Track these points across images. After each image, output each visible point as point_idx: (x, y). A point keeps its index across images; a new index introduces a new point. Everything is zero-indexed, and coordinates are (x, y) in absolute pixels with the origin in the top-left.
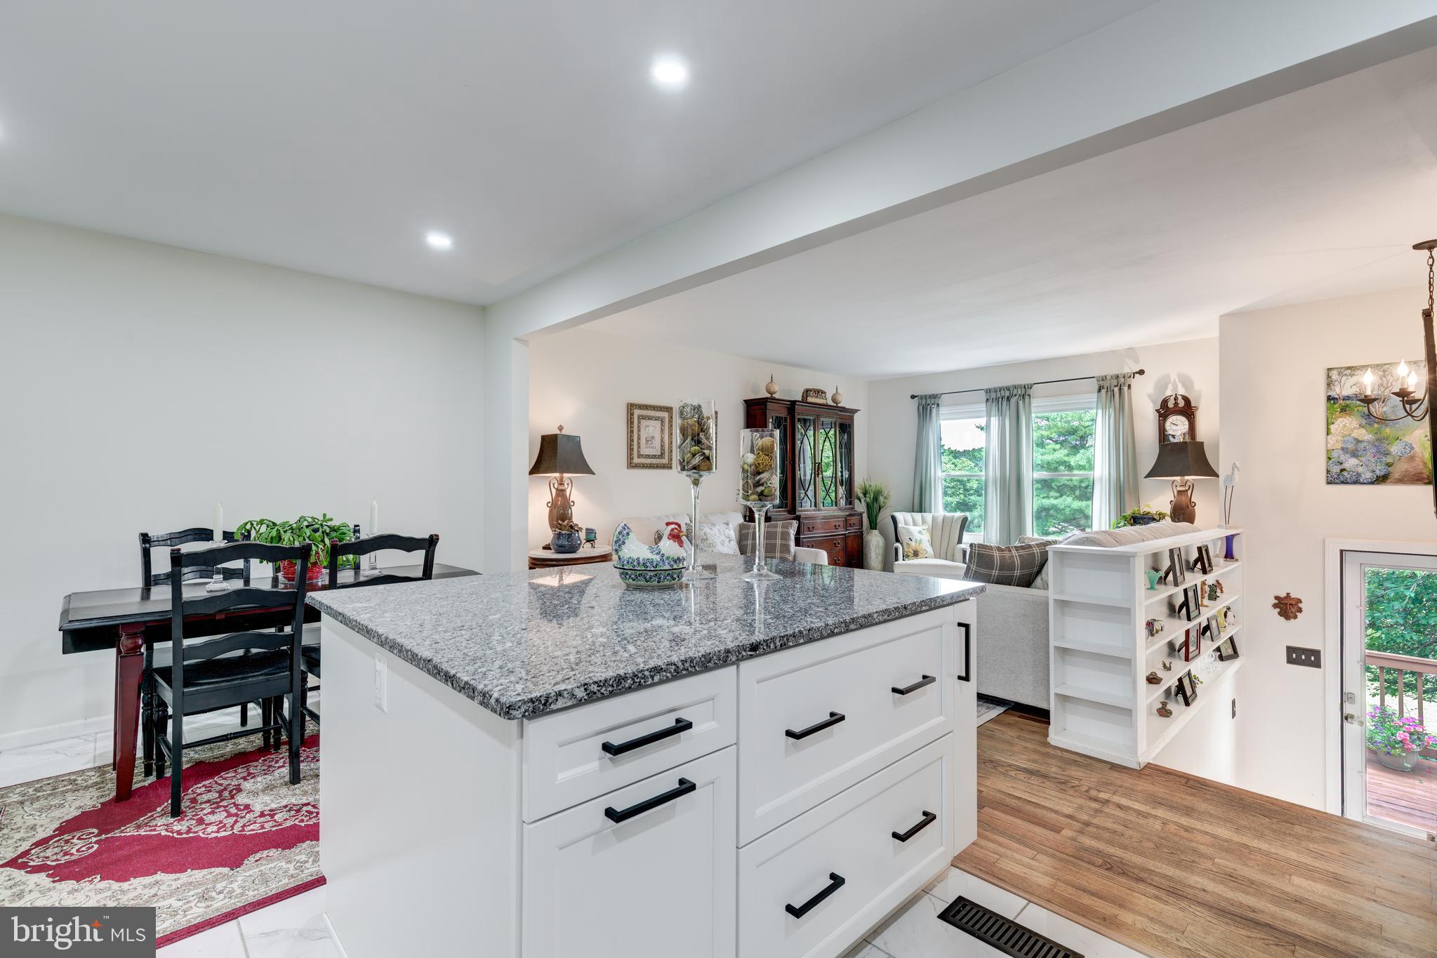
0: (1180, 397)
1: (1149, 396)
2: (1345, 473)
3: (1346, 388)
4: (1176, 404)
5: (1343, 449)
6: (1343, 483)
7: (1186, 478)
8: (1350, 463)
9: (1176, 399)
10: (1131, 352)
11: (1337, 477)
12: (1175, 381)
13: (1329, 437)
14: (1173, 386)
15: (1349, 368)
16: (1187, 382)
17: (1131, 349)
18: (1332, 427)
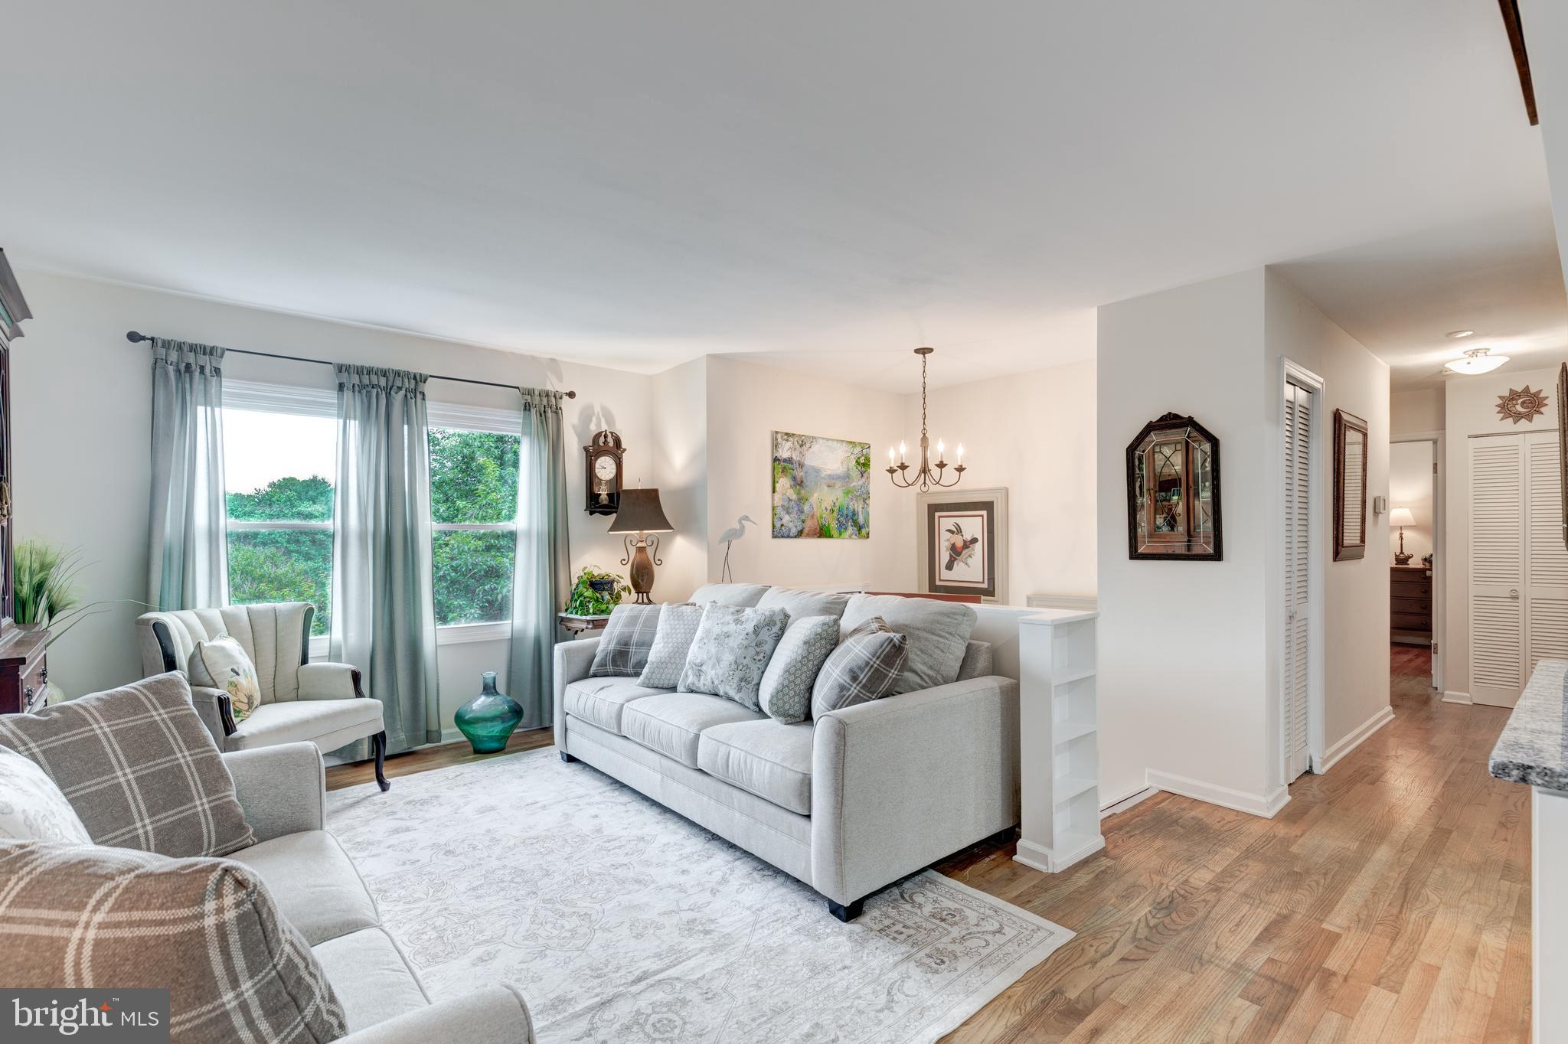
0: (609, 435)
1: (574, 427)
2: (783, 528)
3: (784, 453)
4: (606, 442)
5: (783, 506)
6: (783, 537)
7: (645, 532)
8: (786, 518)
9: (606, 437)
10: (553, 364)
11: (778, 533)
12: (598, 413)
13: (776, 494)
14: (597, 419)
15: (786, 434)
16: (609, 418)
17: (553, 360)
18: (777, 485)
